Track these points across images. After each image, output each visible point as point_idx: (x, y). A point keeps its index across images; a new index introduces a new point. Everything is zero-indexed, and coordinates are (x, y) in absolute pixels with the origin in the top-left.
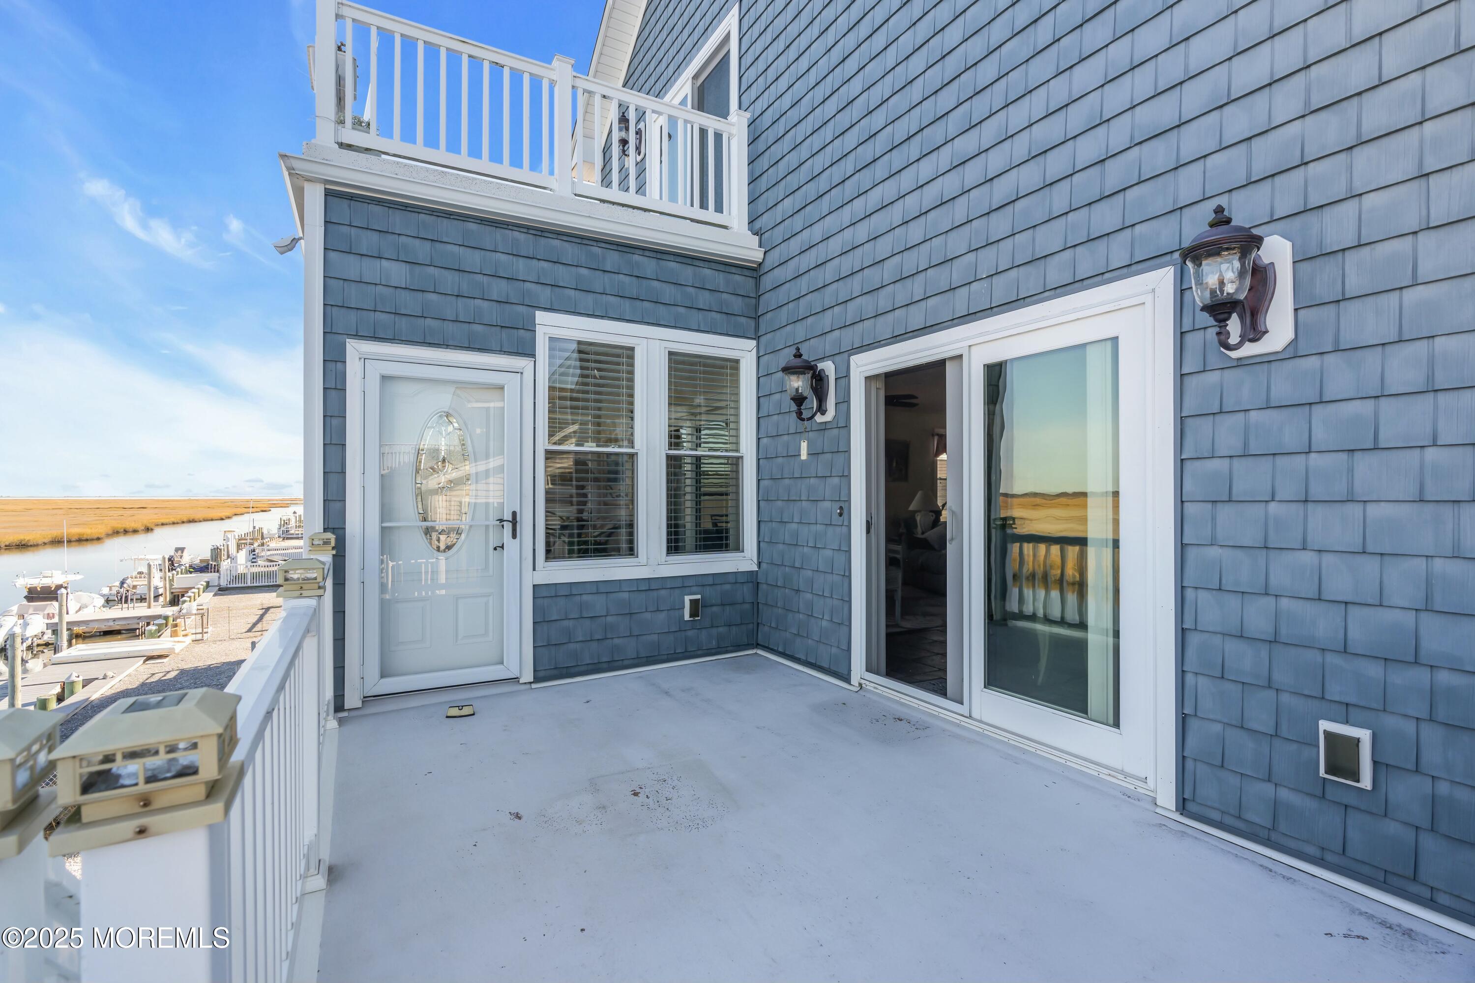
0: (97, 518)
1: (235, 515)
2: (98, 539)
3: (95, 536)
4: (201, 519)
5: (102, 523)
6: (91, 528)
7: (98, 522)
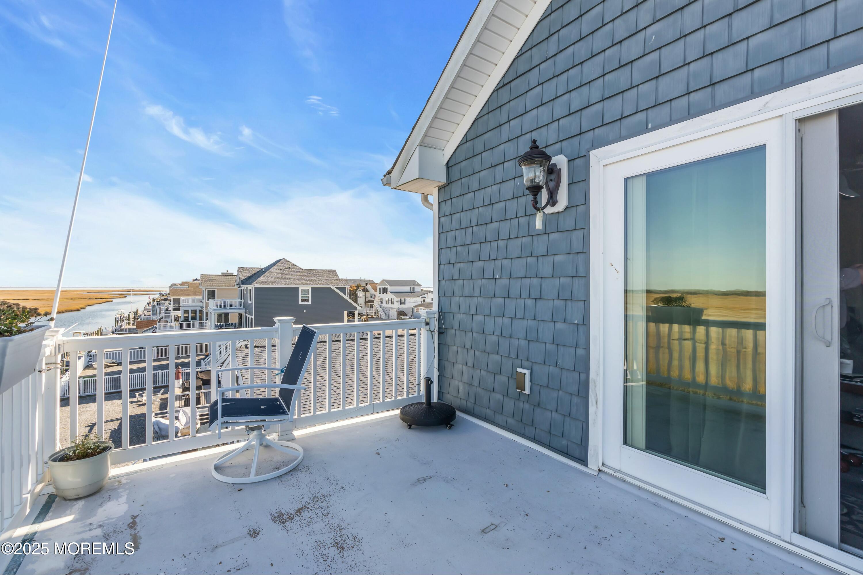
1: (88, 305)
4: (64, 311)
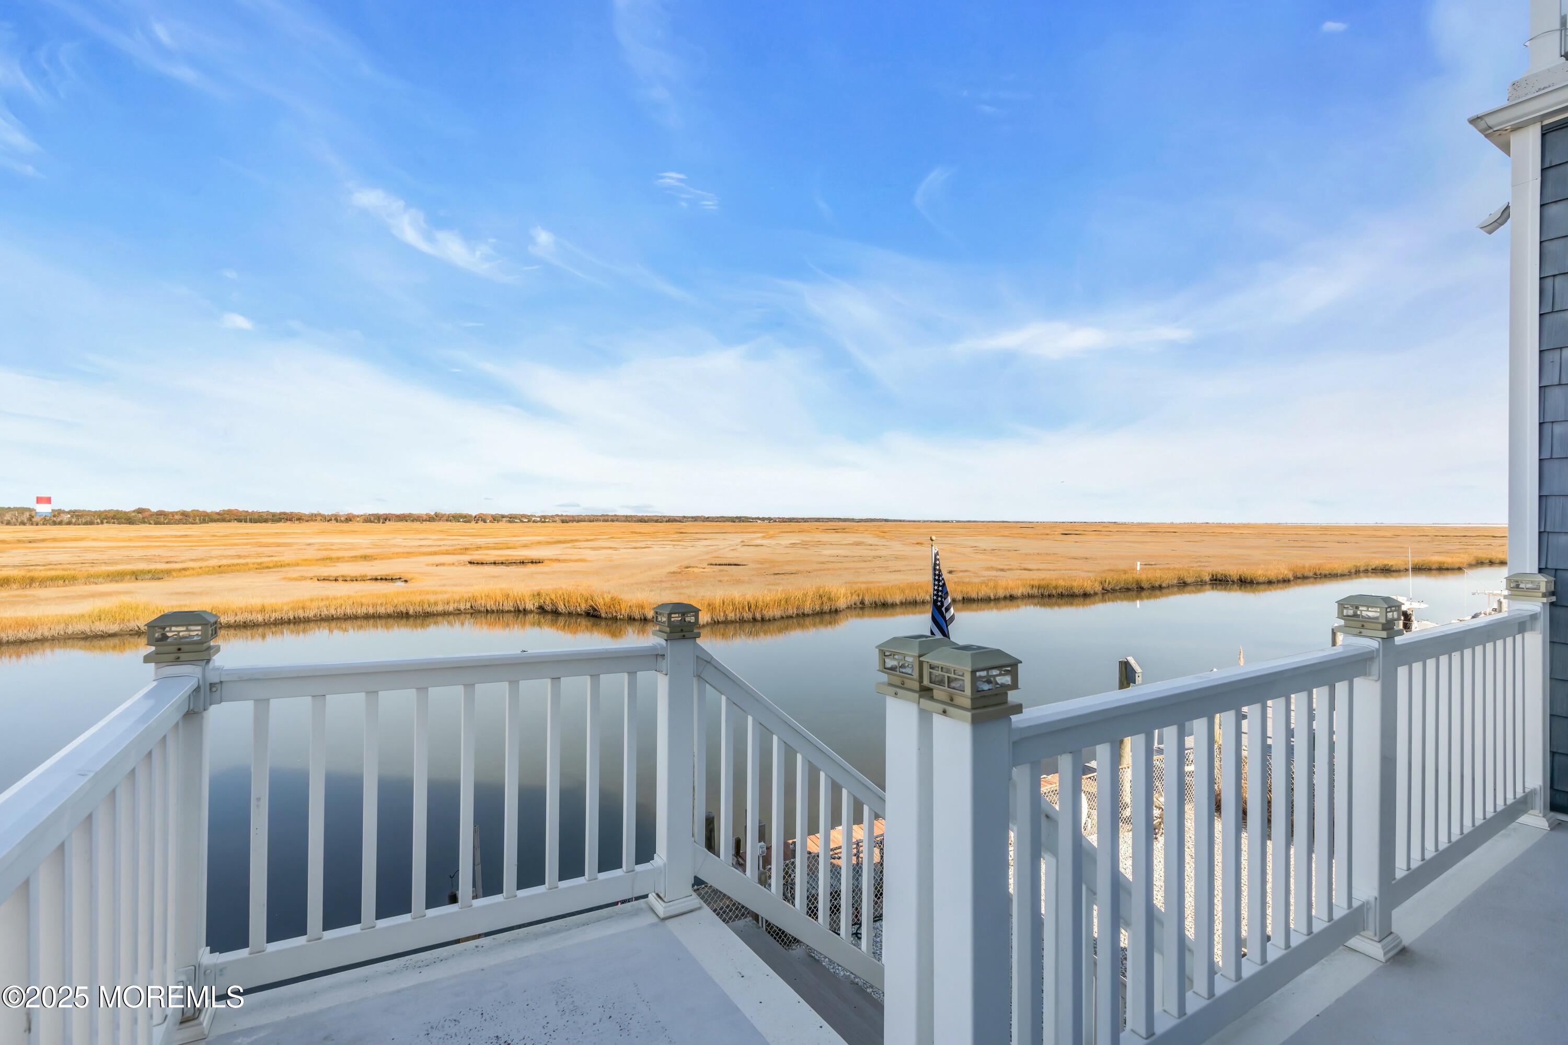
0: (1462, 547)
2: (1460, 569)
3: (1457, 566)
5: (1466, 552)
6: (1452, 557)
7: (1461, 551)
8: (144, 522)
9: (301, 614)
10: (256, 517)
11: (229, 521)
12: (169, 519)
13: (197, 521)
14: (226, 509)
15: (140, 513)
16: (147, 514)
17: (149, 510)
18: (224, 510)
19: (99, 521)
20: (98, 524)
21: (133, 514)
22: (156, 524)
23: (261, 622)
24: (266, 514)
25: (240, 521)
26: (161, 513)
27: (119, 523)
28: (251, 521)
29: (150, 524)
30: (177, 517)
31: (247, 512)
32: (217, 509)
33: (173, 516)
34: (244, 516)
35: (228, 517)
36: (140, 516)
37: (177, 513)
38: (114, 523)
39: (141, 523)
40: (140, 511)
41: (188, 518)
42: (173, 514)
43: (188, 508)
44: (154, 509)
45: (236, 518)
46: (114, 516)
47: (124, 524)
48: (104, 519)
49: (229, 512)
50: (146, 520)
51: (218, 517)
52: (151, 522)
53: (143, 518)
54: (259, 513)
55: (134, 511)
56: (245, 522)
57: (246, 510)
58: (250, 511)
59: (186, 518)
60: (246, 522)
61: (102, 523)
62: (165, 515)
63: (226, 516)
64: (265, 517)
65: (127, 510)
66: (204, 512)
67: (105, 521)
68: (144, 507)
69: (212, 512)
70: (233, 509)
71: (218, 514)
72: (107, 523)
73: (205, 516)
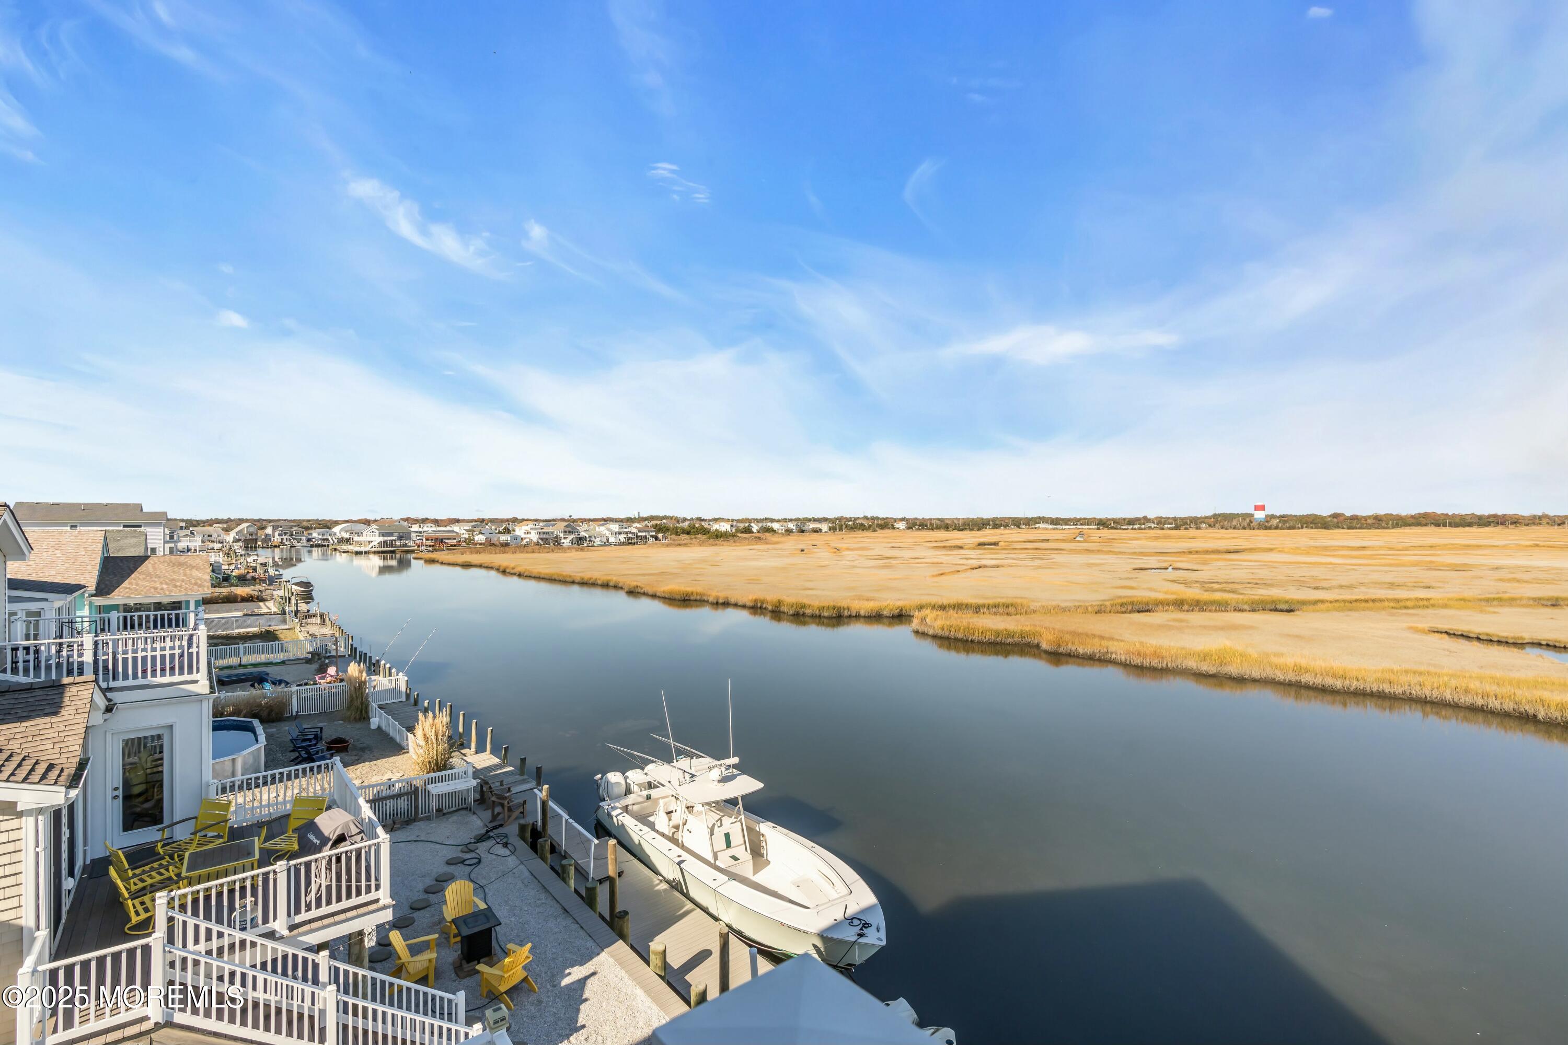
8: (1339, 527)
9: (1386, 688)
10: (1458, 520)
11: (1426, 525)
12: (1361, 524)
13: (1390, 525)
14: (1422, 512)
15: (1335, 518)
16: (1341, 518)
17: (1343, 514)
18: (1419, 514)
19: (1300, 526)
20: (1299, 528)
21: (1329, 519)
22: (1349, 528)
23: (1340, 689)
24: (1470, 516)
25: (1438, 525)
26: (1354, 518)
27: (1316, 528)
28: (1451, 525)
29: (1343, 528)
30: (1369, 521)
31: (1447, 514)
32: (1413, 512)
33: (1366, 520)
34: (1443, 520)
35: (1423, 521)
36: (1335, 520)
37: (1369, 517)
38: (1312, 528)
39: (1335, 527)
40: (1335, 516)
41: (1380, 522)
42: (1366, 518)
43: (1382, 512)
44: (1348, 514)
45: (1432, 521)
46: (1313, 520)
47: (1320, 528)
48: (1304, 524)
49: (1426, 515)
50: (1340, 525)
51: (1413, 521)
52: (1345, 526)
53: (1338, 523)
54: (1462, 515)
55: (1330, 516)
56: (1443, 526)
57: (1445, 513)
58: (1450, 513)
59: (1379, 522)
60: (1445, 525)
61: (1302, 528)
62: (1358, 519)
63: (1421, 519)
64: (1469, 520)
65: (1324, 514)
66: (1398, 515)
67: (1305, 525)
68: (1339, 512)
69: (1406, 516)
70: (1430, 511)
71: (1413, 517)
72: (1306, 527)
73: (1398, 520)
